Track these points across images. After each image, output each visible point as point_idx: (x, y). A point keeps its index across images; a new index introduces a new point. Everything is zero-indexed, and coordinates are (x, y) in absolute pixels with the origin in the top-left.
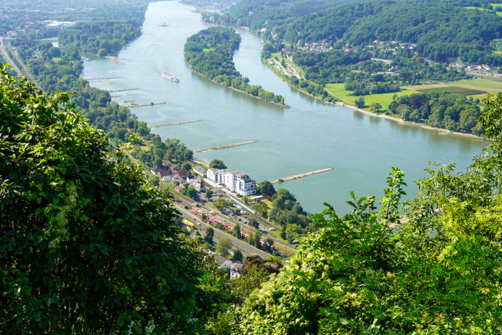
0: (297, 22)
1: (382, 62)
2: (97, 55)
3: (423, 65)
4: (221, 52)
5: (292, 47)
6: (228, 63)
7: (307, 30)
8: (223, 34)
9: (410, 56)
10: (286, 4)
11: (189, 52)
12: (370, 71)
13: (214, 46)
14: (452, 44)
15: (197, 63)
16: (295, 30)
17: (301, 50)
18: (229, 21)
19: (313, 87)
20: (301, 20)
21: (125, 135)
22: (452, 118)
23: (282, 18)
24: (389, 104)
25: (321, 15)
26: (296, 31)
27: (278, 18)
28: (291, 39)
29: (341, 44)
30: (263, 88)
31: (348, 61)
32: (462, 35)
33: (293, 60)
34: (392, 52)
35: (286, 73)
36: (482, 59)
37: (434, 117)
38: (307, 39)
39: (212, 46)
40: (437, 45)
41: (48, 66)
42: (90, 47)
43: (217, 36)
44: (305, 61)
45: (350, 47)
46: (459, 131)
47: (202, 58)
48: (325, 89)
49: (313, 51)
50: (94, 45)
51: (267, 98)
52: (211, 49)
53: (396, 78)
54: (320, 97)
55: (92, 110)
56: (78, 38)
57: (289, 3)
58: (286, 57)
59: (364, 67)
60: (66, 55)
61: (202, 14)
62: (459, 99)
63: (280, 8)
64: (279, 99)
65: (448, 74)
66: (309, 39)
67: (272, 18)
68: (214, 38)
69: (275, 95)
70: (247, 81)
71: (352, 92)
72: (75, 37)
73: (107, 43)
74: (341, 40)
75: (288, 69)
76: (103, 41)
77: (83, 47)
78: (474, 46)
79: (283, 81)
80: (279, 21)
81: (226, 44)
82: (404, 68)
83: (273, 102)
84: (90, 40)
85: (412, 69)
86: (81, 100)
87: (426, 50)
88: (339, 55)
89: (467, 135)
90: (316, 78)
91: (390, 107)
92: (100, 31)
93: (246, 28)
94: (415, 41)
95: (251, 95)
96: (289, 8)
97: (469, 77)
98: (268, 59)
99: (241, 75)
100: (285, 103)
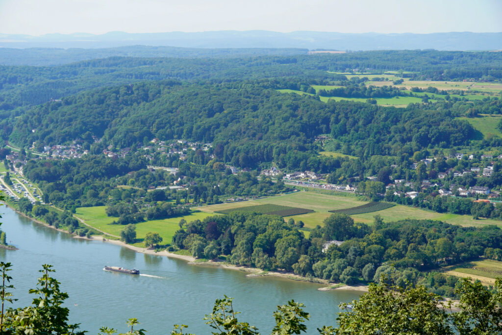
0: (30, 114)
1: (163, 172)
3: (223, 174)
5: (23, 152)
7: (47, 126)
9: (204, 162)
10: (14, 86)
12: (146, 185)
14: (262, 143)
16: (27, 126)
17: (38, 156)
19: (55, 215)
20: (36, 111)
22: (265, 251)
23: (6, 107)
24: (173, 235)
25: (68, 103)
26: (30, 128)
28: (21, 140)
29: (100, 146)
31: (112, 171)
32: (276, 129)
33: (25, 172)
34: (178, 156)
35: (12, 194)
36: (306, 164)
37: (239, 250)
38: (47, 139)
40: (242, 144)
44: (43, 173)
45: (114, 151)
46: (275, 270)
48: (74, 216)
49: (57, 157)
53: (185, 195)
54: (66, 230)
57: (18, 84)
58: (13, 169)
59: (137, 180)
62: (273, 222)
63: (4, 92)
65: (259, 186)
66: (51, 140)
71: (117, 219)
74: (101, 140)
75: (16, 187)
78: (294, 145)
79: (7, 206)
80: (2, 112)
82: (196, 180)
85: (208, 180)
87: (227, 151)
88: (98, 162)
89: (287, 275)
90: (60, 199)
91: (175, 239)
94: (211, 140)
96: (18, 92)
97: (289, 190)
100: (7, 242)
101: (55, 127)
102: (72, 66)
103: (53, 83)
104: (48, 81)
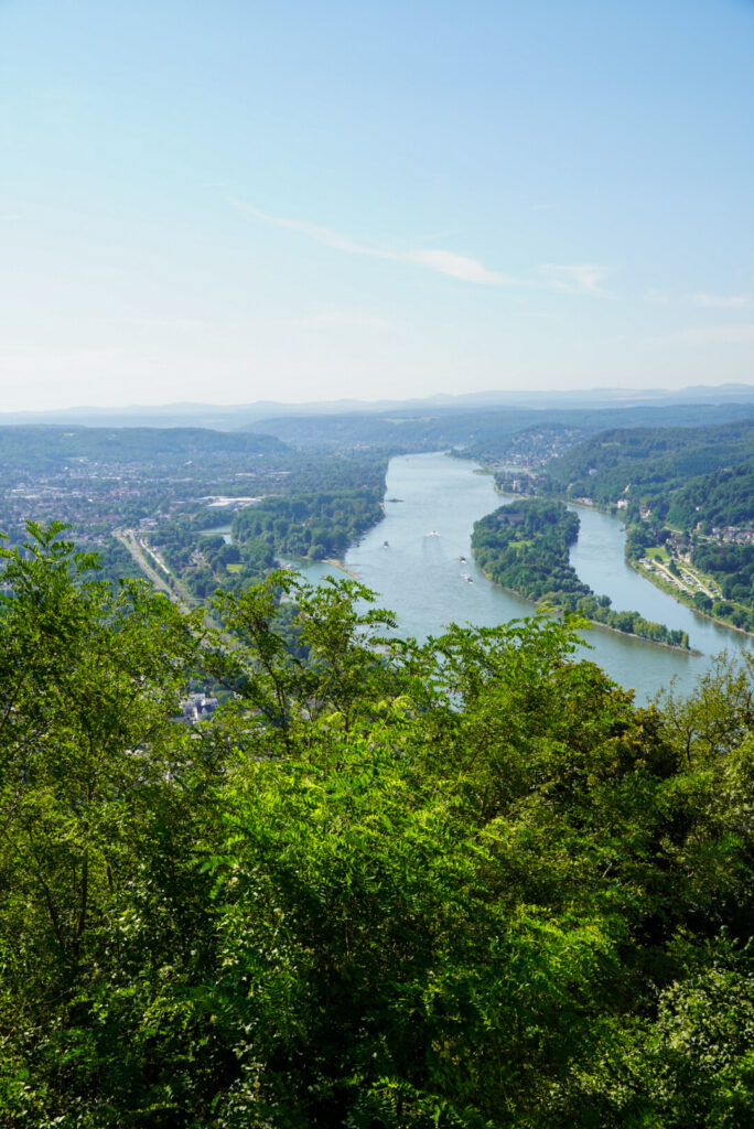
0: (693, 487)
2: (306, 557)
4: (547, 548)
5: (687, 535)
6: (564, 568)
7: (715, 502)
8: (546, 514)
10: (663, 453)
11: (483, 548)
13: (529, 536)
15: (503, 569)
16: (689, 503)
17: (705, 541)
18: (549, 488)
19: (745, 614)
20: (700, 483)
23: (658, 479)
25: (740, 473)
26: (693, 505)
27: (649, 481)
28: (682, 520)
30: (642, 616)
33: (693, 560)
35: (682, 587)
38: (716, 519)
39: (525, 536)
41: (218, 579)
42: (293, 543)
43: (532, 518)
44: (718, 562)
47: (512, 559)
49: (731, 542)
50: (300, 540)
51: (652, 636)
52: (522, 542)
56: (270, 527)
57: (668, 451)
58: (676, 556)
60: (252, 558)
61: (496, 475)
63: (651, 461)
64: (678, 638)
66: (721, 520)
67: (638, 481)
68: (527, 521)
69: (669, 629)
70: (606, 602)
72: (264, 525)
73: (325, 534)
75: (685, 578)
76: (317, 532)
77: (279, 544)
79: (678, 602)
80: (653, 485)
81: (553, 531)
83: (666, 644)
84: (294, 530)
90: (746, 595)
92: (308, 513)
93: (587, 501)
95: (619, 631)
96: (670, 460)
98: (641, 561)
99: (592, 592)
100: (690, 645)
101: (726, 504)
102: (732, 426)
103: (713, 448)
104: (706, 446)
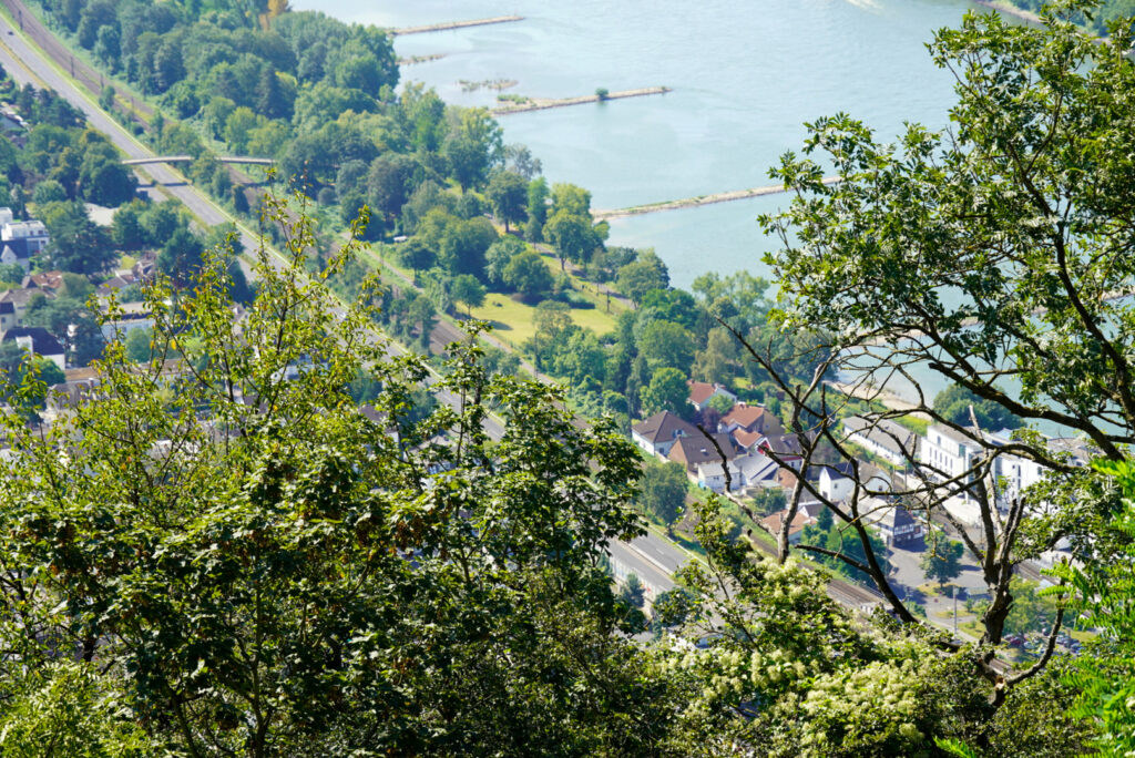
21: (490, 253)
55: (308, 128)
86: (252, 77)
